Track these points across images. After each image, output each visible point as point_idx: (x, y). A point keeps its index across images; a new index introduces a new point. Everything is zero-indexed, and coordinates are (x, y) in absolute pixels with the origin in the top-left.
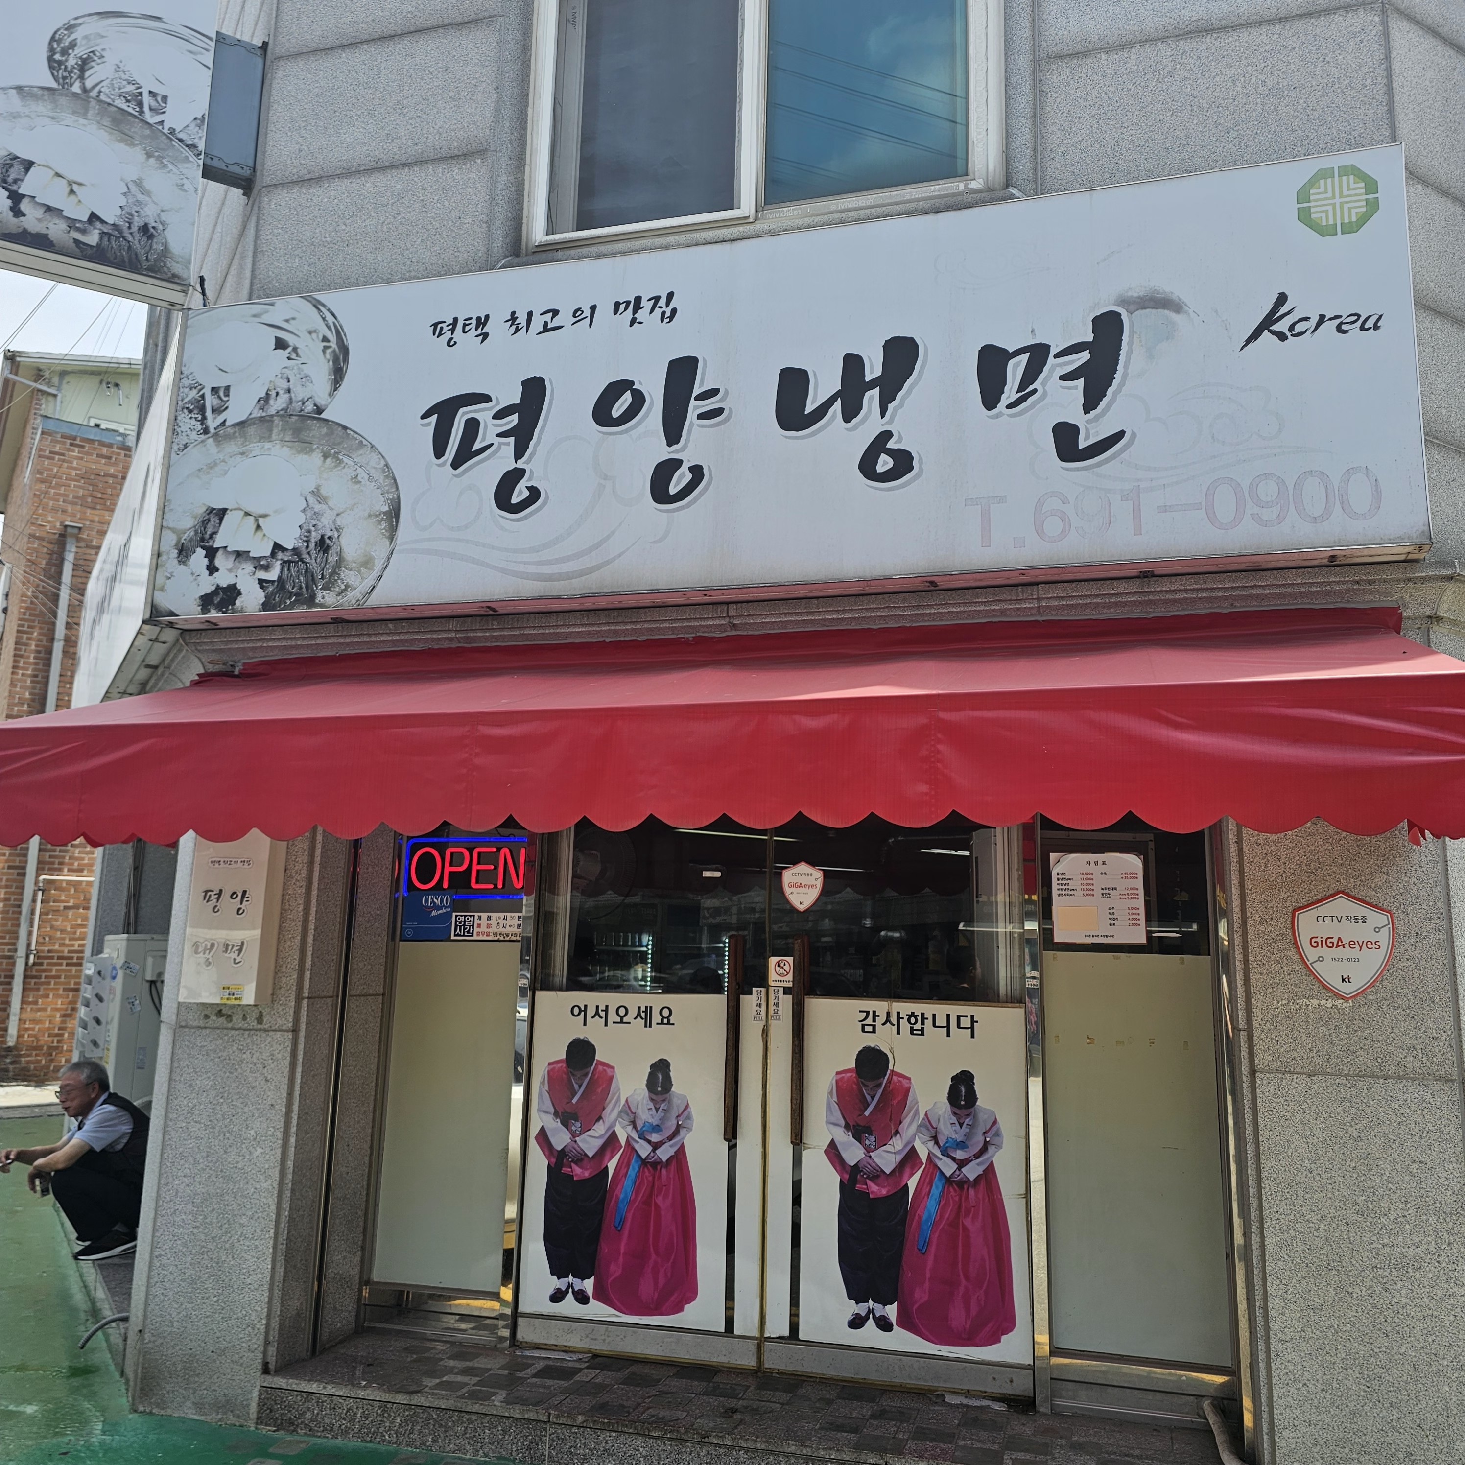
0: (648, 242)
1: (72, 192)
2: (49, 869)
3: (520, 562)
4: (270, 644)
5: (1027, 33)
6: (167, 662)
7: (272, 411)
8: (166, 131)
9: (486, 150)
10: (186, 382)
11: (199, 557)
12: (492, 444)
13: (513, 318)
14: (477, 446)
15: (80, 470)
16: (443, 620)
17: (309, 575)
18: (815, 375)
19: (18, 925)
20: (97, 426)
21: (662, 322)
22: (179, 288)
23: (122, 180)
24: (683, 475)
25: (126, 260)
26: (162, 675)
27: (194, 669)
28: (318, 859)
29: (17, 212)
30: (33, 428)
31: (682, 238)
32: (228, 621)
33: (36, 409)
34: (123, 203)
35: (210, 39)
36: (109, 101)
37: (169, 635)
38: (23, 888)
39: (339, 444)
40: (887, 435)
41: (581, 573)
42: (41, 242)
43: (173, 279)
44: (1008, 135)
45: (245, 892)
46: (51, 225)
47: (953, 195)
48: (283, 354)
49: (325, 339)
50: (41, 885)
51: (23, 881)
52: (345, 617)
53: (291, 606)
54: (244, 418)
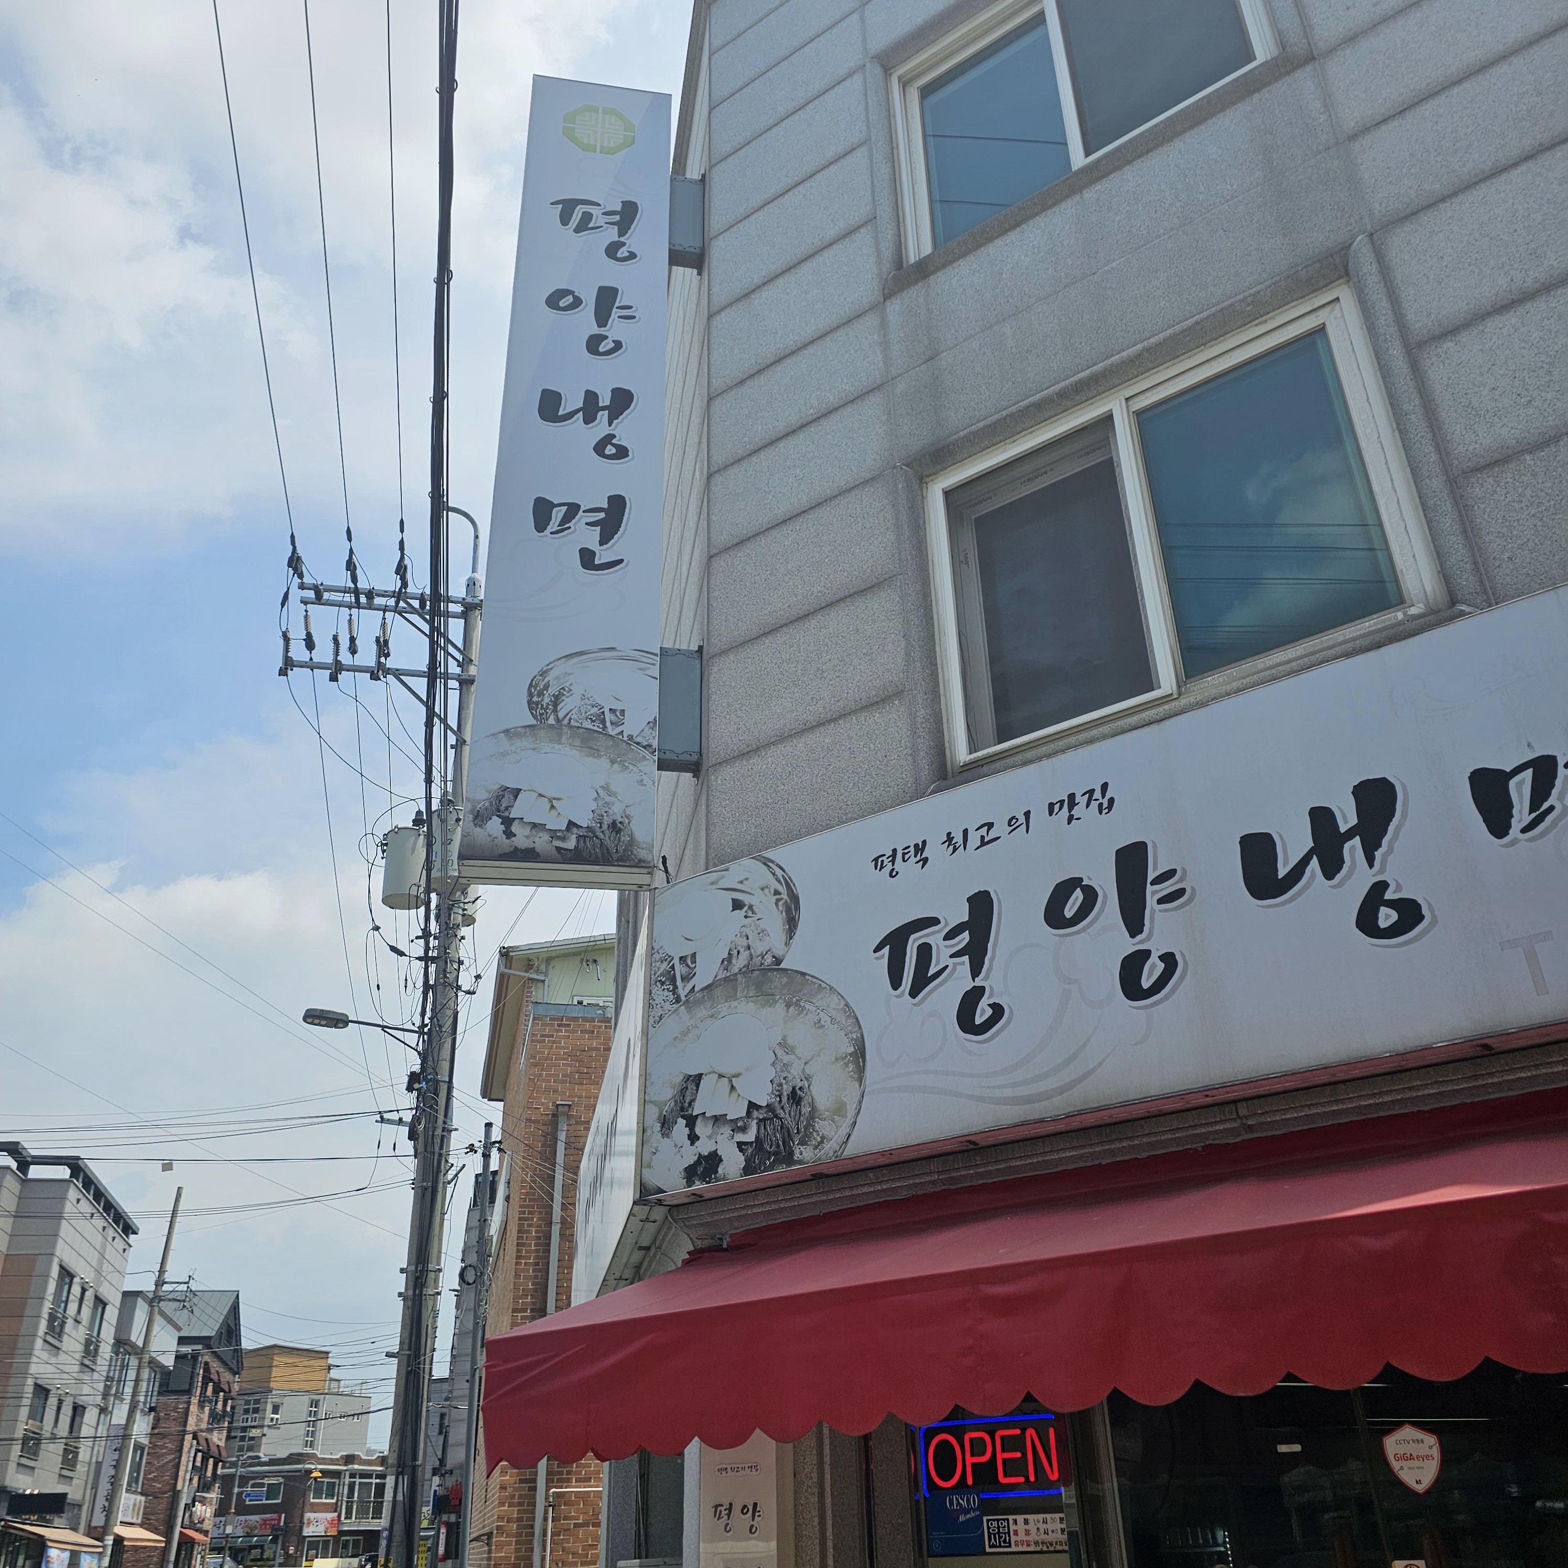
0: (1072, 740)
1: (553, 807)
2: (559, 1481)
3: (994, 1087)
4: (755, 1211)
5: (1434, 457)
6: (658, 1242)
7: (735, 970)
8: (625, 738)
9: (902, 691)
10: (657, 957)
11: (680, 1128)
12: (947, 966)
13: (949, 838)
14: (931, 972)
15: (567, 1048)
16: (923, 1162)
17: (785, 1131)
18: (1280, 836)
19: (532, 1550)
20: (580, 1003)
21: (1101, 813)
22: (645, 871)
23: (592, 788)
24: (1154, 966)
25: (600, 855)
26: (655, 1255)
27: (683, 1247)
28: (827, 1459)
29: (509, 834)
30: (526, 1016)
31: (1106, 729)
32: (712, 1191)
33: (528, 997)
34: (594, 807)
35: (656, 655)
36: (578, 725)
37: (658, 1213)
38: (534, 1504)
39: (800, 991)
40: (1380, 887)
41: (1061, 1090)
42: (529, 855)
43: (640, 864)
44: (1440, 556)
45: (755, 1505)
46: (537, 840)
47: (1393, 626)
48: (740, 913)
49: (777, 892)
50: (551, 1500)
51: (534, 1497)
52: (825, 1171)
53: (771, 1167)
54: (710, 981)
